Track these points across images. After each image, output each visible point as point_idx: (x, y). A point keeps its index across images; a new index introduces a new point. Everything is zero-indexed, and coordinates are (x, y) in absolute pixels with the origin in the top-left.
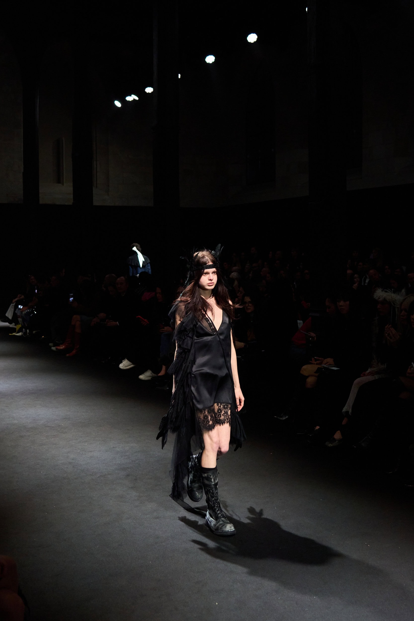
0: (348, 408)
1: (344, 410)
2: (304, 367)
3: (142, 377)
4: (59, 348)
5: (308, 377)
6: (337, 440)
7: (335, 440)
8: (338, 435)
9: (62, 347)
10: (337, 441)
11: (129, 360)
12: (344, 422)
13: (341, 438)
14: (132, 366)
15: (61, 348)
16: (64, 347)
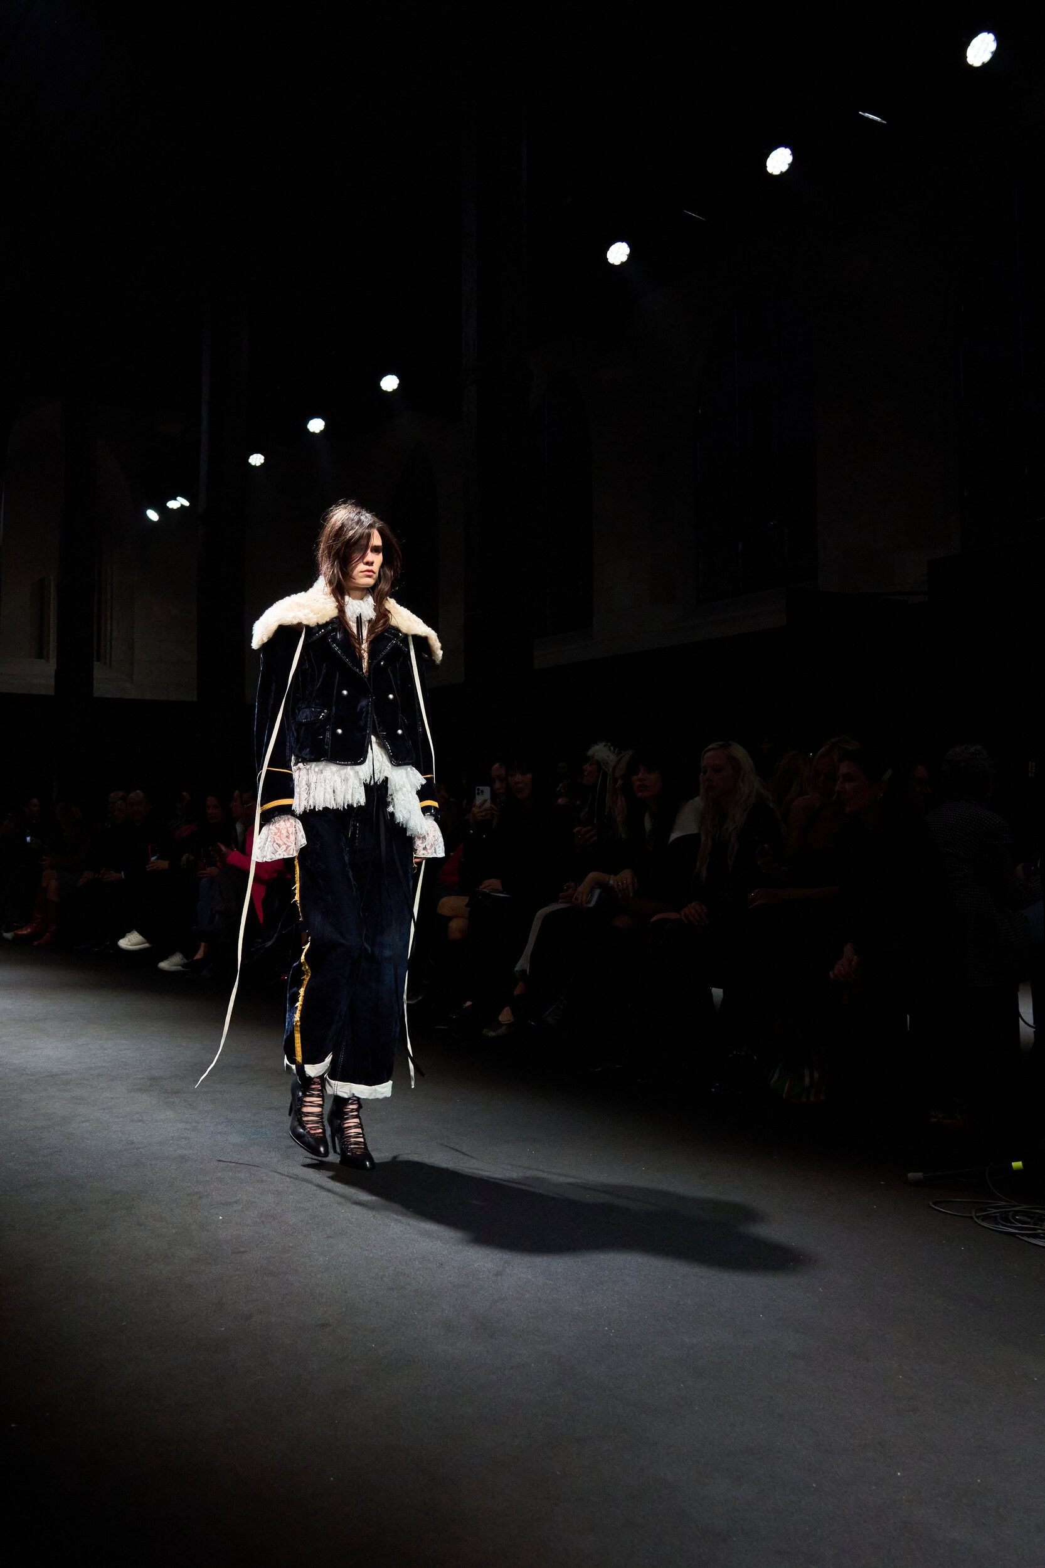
0: (523, 964)
1: (518, 968)
2: (444, 900)
3: (164, 965)
4: (20, 933)
5: (450, 918)
6: (505, 1024)
7: (500, 1025)
8: (506, 1016)
9: (26, 930)
10: (504, 1027)
11: (141, 933)
12: (517, 991)
13: (512, 1019)
14: (147, 945)
15: (25, 932)
16: (29, 930)
